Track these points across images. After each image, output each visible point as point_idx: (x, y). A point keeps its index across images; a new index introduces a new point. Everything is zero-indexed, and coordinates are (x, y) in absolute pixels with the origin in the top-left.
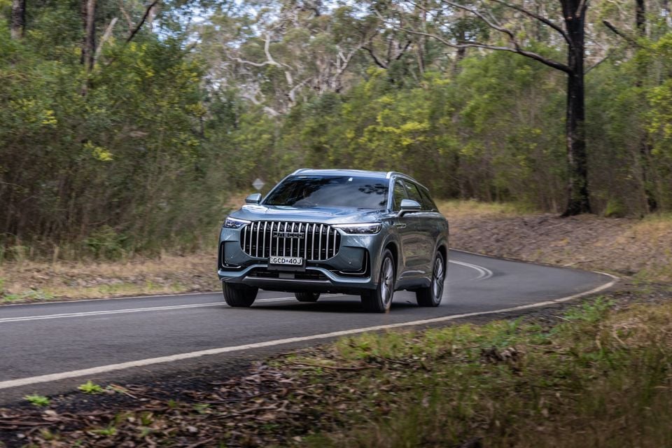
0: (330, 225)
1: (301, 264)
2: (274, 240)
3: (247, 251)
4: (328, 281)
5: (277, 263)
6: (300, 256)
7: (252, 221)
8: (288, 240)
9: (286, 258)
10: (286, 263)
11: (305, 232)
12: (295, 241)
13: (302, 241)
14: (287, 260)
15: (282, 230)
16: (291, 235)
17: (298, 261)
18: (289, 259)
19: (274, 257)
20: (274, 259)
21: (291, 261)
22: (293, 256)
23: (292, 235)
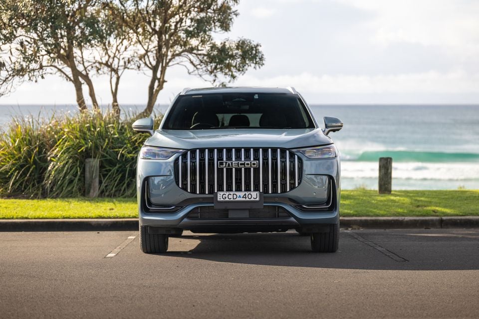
0: (289, 149)
1: (258, 199)
5: (227, 199)
6: (255, 190)
9: (238, 194)
10: (238, 199)
13: (257, 170)
14: (240, 196)
16: (241, 164)
17: (254, 196)
18: (242, 194)
19: (222, 193)
22: (246, 190)
23: (244, 164)
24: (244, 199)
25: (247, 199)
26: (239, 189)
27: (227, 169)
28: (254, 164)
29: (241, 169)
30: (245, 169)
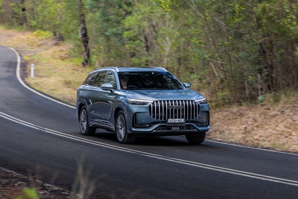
1: (184, 122)
2: (168, 110)
3: (154, 117)
4: (196, 130)
5: (172, 122)
7: (155, 101)
8: (176, 110)
9: (176, 120)
10: (176, 122)
11: (183, 105)
12: (179, 110)
14: (177, 121)
15: (172, 105)
16: (177, 107)
20: (170, 121)
21: (179, 121)
23: (178, 107)
24: (178, 122)
25: (180, 122)
26: (176, 118)
27: (171, 109)
28: (182, 107)
29: (177, 109)
30: (178, 109)
